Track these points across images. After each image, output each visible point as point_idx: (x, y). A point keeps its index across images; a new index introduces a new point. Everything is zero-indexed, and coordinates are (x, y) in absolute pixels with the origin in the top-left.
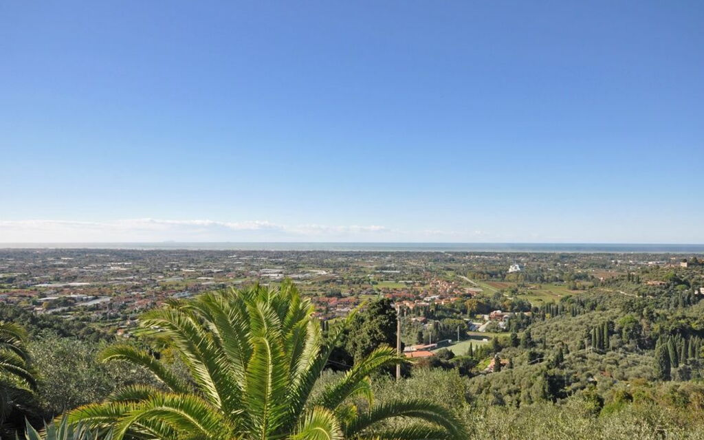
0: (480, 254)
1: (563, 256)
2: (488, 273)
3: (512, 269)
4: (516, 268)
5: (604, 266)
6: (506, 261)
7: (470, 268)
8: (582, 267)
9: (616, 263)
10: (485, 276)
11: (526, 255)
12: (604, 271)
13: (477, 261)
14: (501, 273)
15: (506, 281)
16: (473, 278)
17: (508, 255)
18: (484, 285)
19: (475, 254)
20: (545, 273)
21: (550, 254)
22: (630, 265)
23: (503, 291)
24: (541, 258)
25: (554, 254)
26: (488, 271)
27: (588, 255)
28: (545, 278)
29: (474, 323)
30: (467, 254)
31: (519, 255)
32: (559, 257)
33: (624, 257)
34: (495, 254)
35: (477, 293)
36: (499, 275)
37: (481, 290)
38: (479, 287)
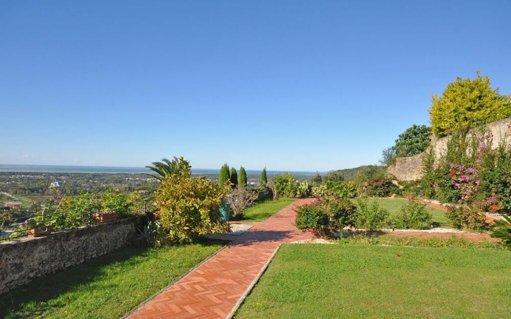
0: (27, 174)
1: (95, 176)
2: (30, 189)
3: (53, 185)
4: (56, 184)
5: (120, 182)
6: (49, 179)
7: (15, 185)
8: (106, 183)
9: (129, 180)
10: (26, 192)
11: (67, 175)
12: (120, 185)
13: (22, 179)
14: (42, 189)
15: (46, 195)
16: (16, 193)
17: (52, 174)
18: (24, 199)
19: (21, 174)
20: (78, 188)
21: (85, 174)
22: (137, 181)
23: (40, 203)
24: (79, 176)
25: (88, 174)
26: (30, 187)
27: (112, 174)
28: (78, 191)
29: (7, 231)
30: (14, 173)
31: (61, 175)
32: (91, 176)
33: (135, 176)
34: (41, 174)
35: (16, 206)
36: (40, 190)
37: (21, 203)
38: (19, 200)
